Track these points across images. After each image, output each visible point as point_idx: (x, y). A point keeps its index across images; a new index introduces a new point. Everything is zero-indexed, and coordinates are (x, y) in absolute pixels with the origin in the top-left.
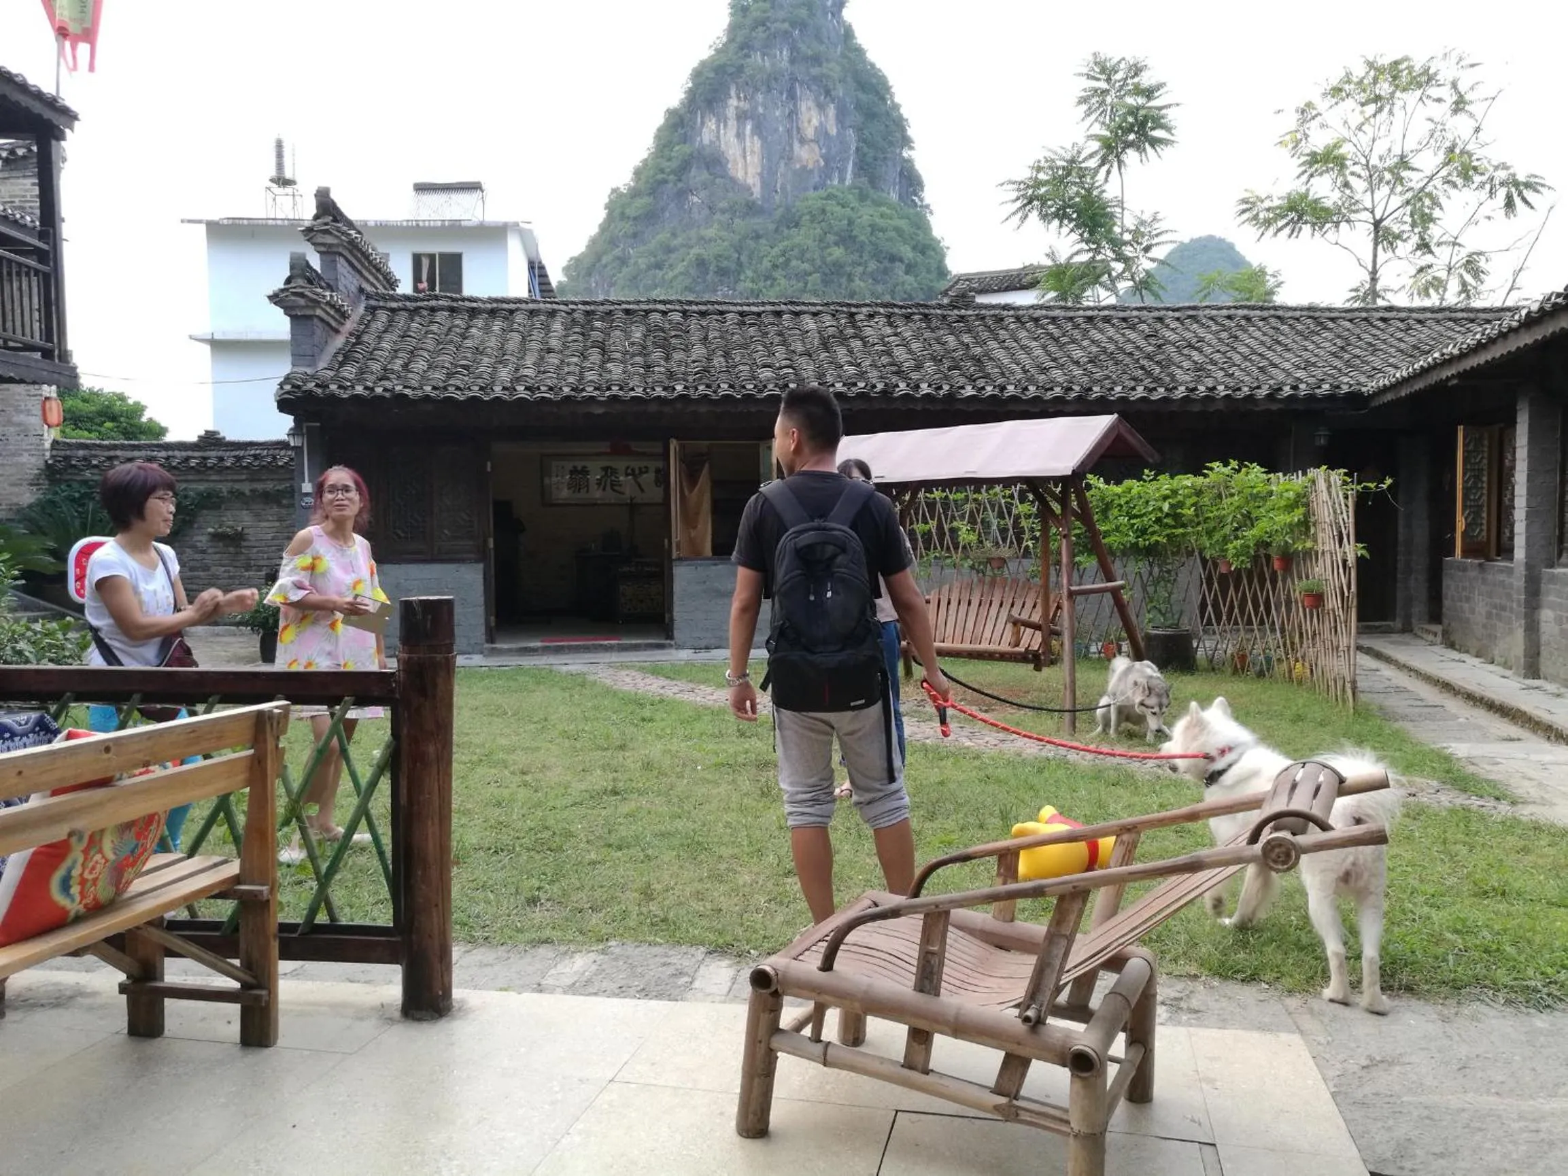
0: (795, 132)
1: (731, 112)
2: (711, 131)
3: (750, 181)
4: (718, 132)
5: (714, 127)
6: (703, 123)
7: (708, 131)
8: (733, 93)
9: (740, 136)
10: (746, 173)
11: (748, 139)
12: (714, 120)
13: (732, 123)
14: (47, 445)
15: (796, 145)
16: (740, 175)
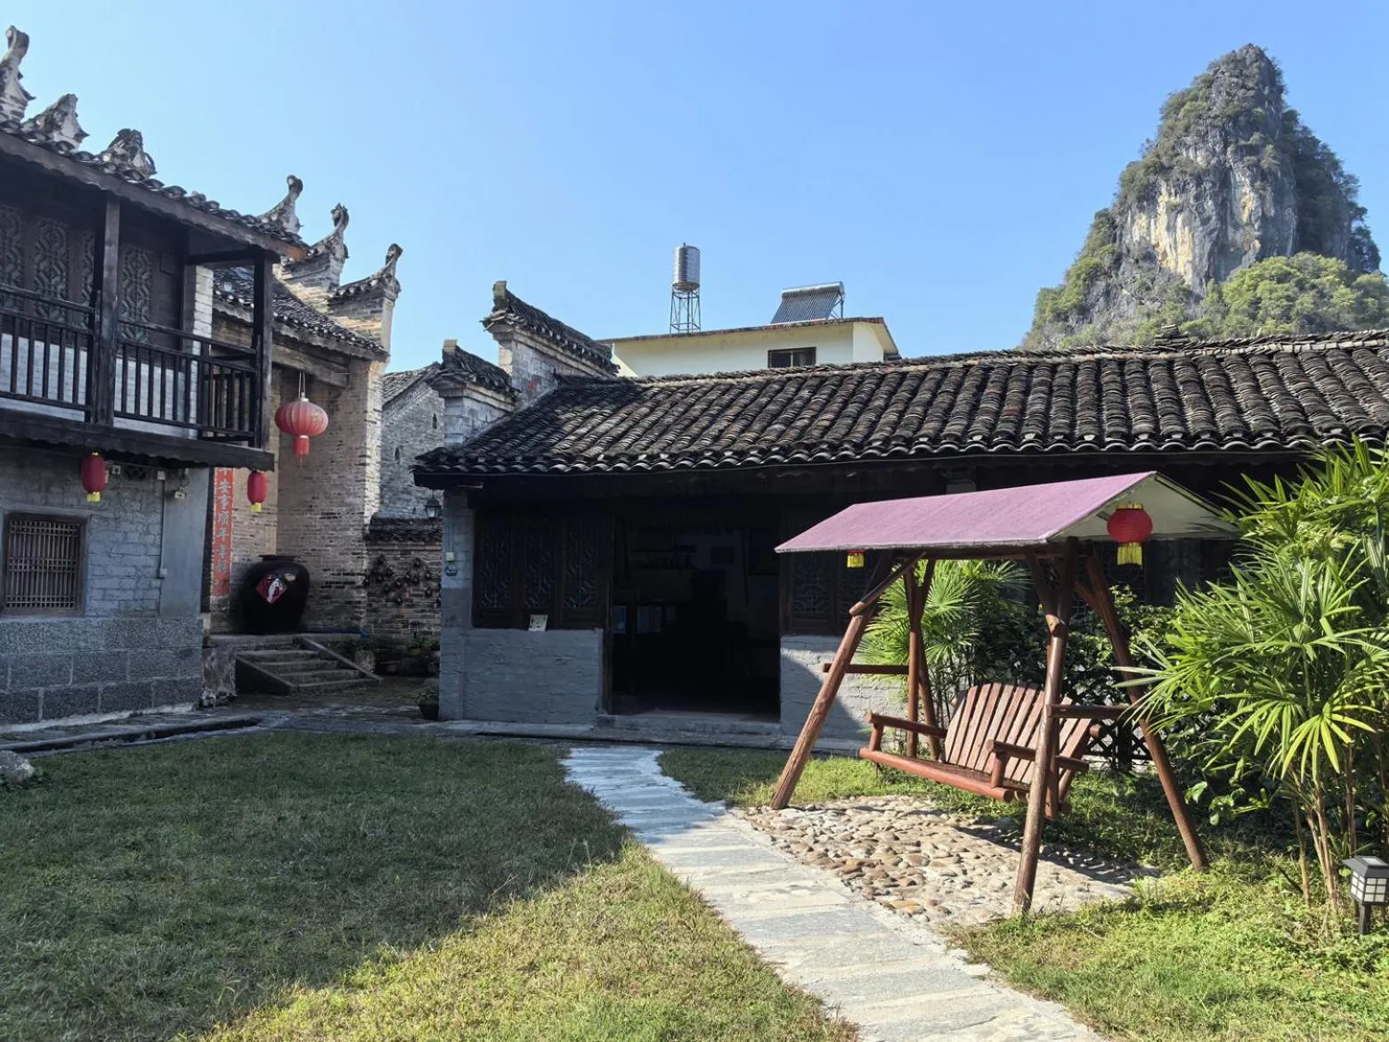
0: (1229, 218)
1: (1161, 209)
2: (1141, 228)
3: (1181, 270)
4: (1148, 228)
5: (1144, 224)
6: (1133, 221)
7: (1138, 229)
8: (1163, 190)
9: (1171, 228)
10: (1177, 263)
11: (1179, 231)
12: (1144, 217)
13: (1163, 219)
14: (367, 521)
15: (1230, 230)
16: (1172, 265)
